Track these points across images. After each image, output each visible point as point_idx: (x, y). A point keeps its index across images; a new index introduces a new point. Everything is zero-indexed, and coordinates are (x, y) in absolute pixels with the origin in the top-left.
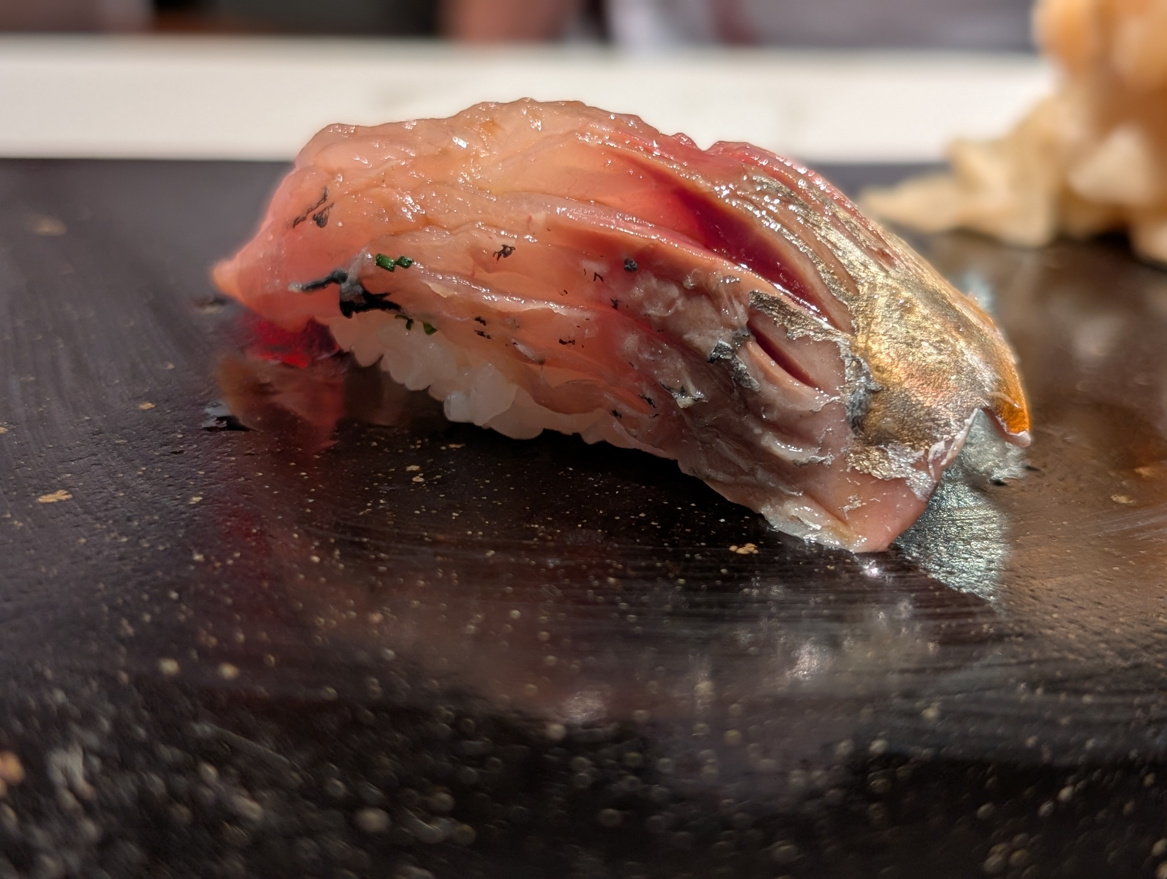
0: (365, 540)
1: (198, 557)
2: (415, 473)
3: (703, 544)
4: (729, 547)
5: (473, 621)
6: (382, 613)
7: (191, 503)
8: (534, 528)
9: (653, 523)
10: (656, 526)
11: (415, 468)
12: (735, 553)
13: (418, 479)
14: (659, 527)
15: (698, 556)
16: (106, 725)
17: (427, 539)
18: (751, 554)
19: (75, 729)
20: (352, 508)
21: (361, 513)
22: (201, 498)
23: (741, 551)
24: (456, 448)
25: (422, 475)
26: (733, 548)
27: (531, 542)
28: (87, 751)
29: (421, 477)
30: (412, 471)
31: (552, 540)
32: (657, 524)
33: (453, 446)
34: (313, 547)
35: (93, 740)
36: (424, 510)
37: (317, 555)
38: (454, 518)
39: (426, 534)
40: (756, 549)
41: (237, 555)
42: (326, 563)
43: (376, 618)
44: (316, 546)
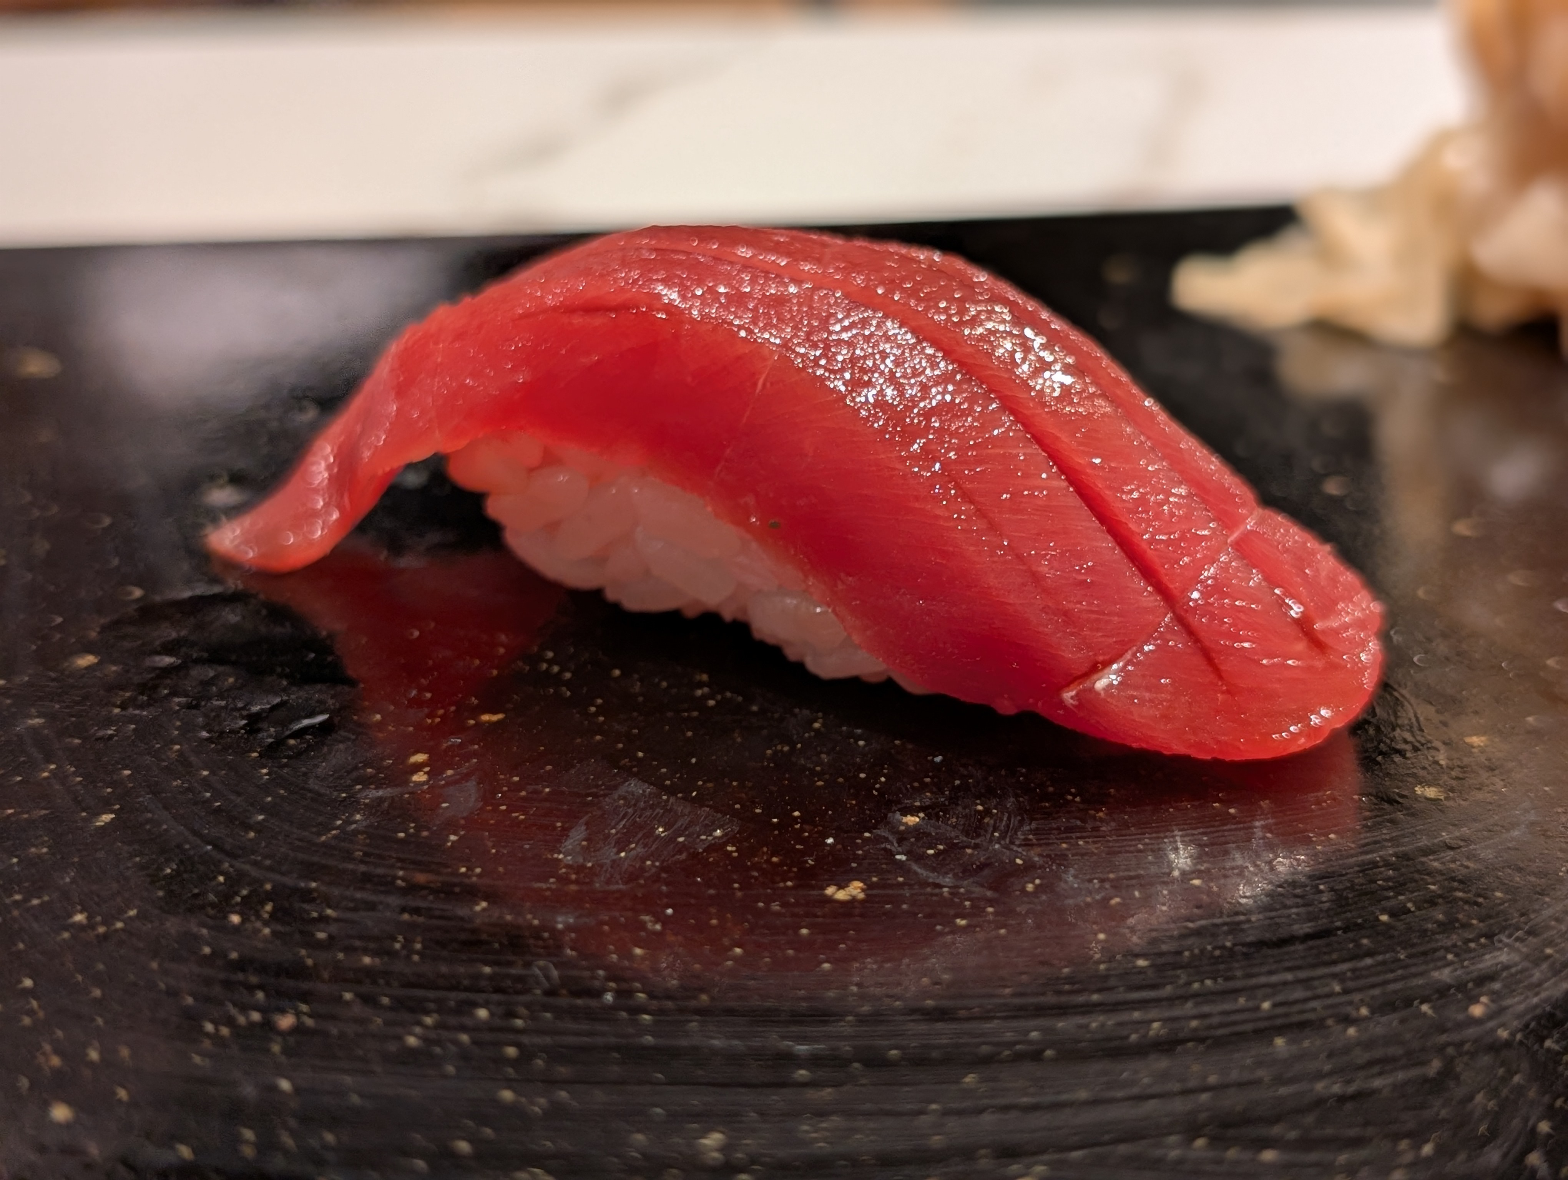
0: (314, 885)
1: (79, 918)
2: (418, 767)
3: (789, 883)
4: (824, 889)
5: (418, 1029)
6: (298, 1014)
7: (98, 824)
8: (556, 860)
9: (730, 848)
10: (732, 852)
11: (420, 758)
12: (830, 900)
13: (420, 777)
14: (736, 854)
15: (775, 907)
17: (399, 882)
18: (854, 900)
20: (314, 830)
21: (323, 838)
22: (113, 816)
23: (841, 895)
24: (489, 722)
25: (427, 769)
26: (830, 891)
27: (544, 886)
29: (425, 773)
30: (415, 764)
31: (577, 882)
32: (734, 849)
33: (486, 717)
34: (238, 899)
36: (412, 830)
37: (239, 912)
38: (450, 844)
39: (401, 873)
40: (863, 890)
41: (132, 913)
42: (248, 926)
43: (286, 1022)
44: (243, 898)
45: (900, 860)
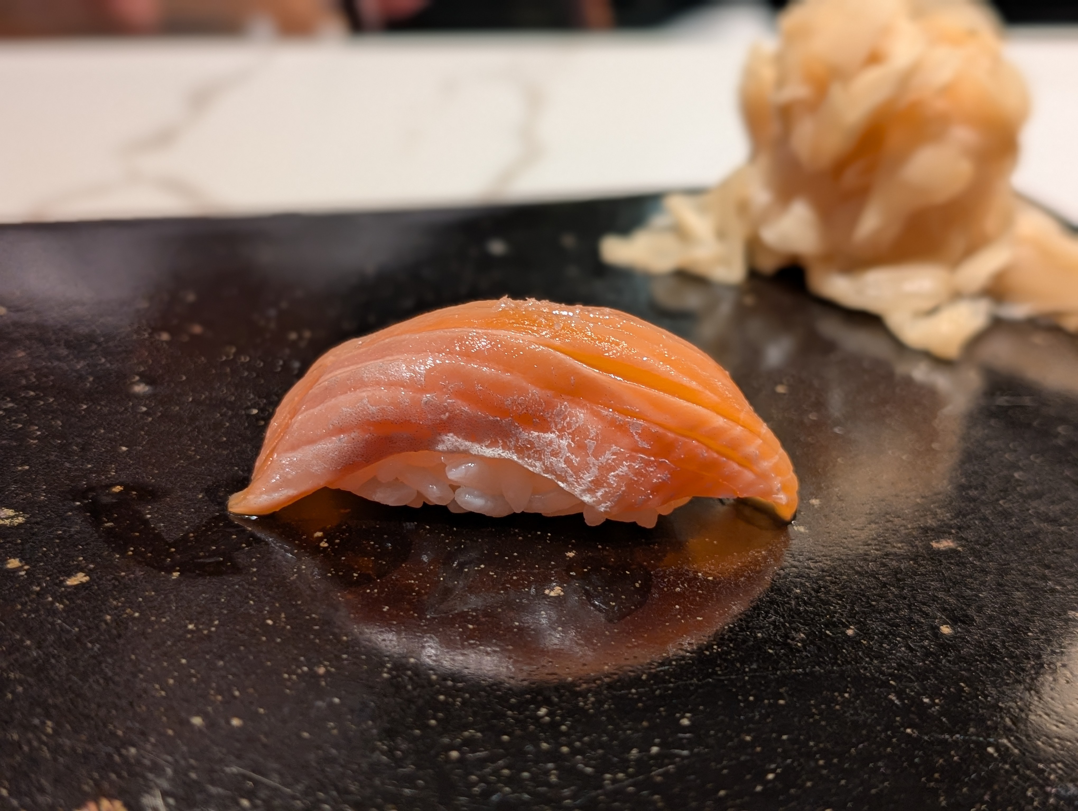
0: (299, 603)
1: (191, 627)
2: (320, 539)
3: (527, 589)
4: (544, 591)
5: (385, 670)
6: (325, 666)
7: (173, 578)
8: (411, 583)
9: (491, 573)
10: (492, 575)
12: (548, 596)
13: (324, 544)
14: (495, 576)
15: (524, 601)
16: (169, 771)
17: (341, 599)
18: (559, 596)
19: (150, 776)
20: (284, 574)
21: (291, 579)
22: (179, 573)
23: (552, 594)
25: (325, 540)
26: (547, 592)
27: (411, 597)
28: (165, 794)
29: (326, 542)
30: (318, 538)
31: (425, 594)
32: (493, 573)
34: (266, 612)
35: (165, 785)
36: (334, 572)
37: (270, 619)
38: (355, 578)
40: (562, 591)
41: (216, 622)
42: (277, 625)
43: (322, 670)
44: (268, 611)
45: (572, 575)
